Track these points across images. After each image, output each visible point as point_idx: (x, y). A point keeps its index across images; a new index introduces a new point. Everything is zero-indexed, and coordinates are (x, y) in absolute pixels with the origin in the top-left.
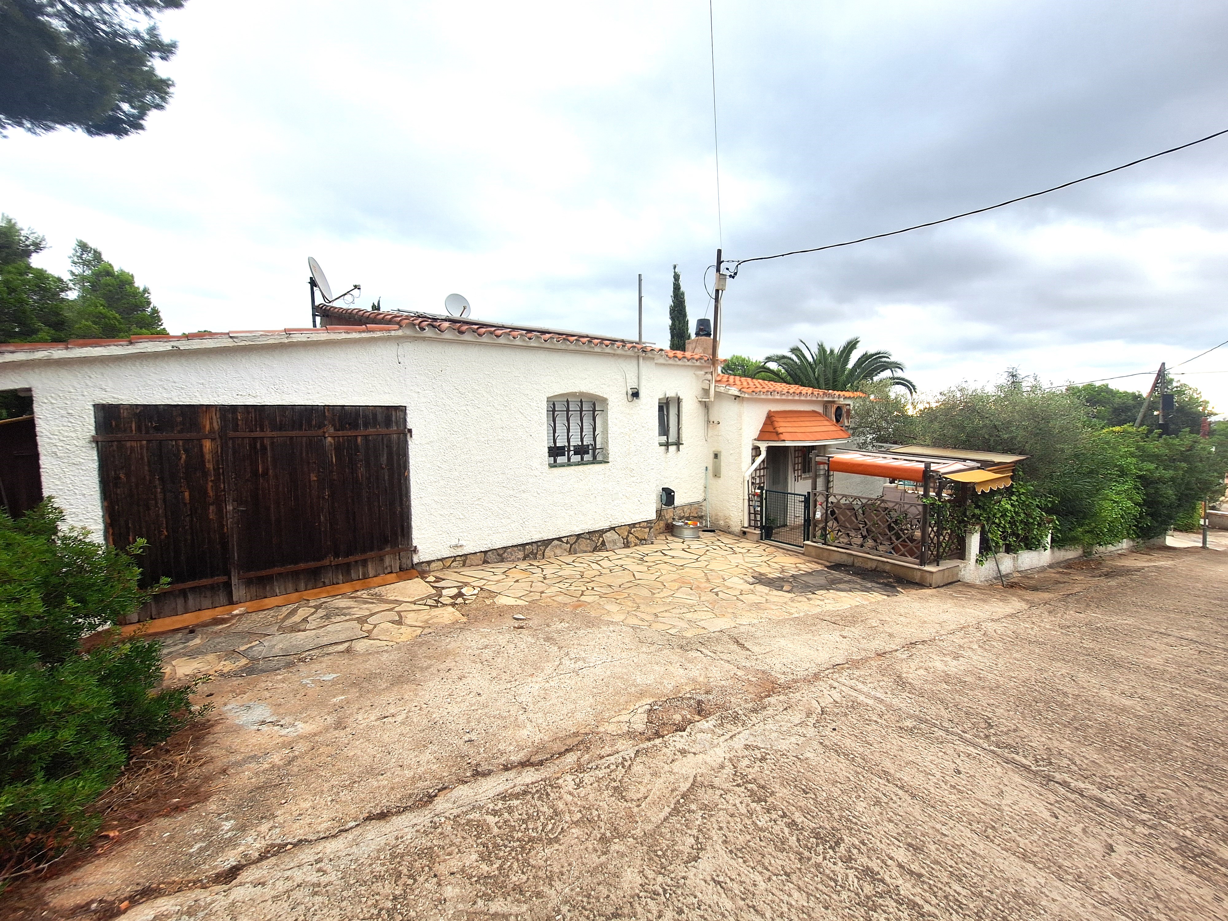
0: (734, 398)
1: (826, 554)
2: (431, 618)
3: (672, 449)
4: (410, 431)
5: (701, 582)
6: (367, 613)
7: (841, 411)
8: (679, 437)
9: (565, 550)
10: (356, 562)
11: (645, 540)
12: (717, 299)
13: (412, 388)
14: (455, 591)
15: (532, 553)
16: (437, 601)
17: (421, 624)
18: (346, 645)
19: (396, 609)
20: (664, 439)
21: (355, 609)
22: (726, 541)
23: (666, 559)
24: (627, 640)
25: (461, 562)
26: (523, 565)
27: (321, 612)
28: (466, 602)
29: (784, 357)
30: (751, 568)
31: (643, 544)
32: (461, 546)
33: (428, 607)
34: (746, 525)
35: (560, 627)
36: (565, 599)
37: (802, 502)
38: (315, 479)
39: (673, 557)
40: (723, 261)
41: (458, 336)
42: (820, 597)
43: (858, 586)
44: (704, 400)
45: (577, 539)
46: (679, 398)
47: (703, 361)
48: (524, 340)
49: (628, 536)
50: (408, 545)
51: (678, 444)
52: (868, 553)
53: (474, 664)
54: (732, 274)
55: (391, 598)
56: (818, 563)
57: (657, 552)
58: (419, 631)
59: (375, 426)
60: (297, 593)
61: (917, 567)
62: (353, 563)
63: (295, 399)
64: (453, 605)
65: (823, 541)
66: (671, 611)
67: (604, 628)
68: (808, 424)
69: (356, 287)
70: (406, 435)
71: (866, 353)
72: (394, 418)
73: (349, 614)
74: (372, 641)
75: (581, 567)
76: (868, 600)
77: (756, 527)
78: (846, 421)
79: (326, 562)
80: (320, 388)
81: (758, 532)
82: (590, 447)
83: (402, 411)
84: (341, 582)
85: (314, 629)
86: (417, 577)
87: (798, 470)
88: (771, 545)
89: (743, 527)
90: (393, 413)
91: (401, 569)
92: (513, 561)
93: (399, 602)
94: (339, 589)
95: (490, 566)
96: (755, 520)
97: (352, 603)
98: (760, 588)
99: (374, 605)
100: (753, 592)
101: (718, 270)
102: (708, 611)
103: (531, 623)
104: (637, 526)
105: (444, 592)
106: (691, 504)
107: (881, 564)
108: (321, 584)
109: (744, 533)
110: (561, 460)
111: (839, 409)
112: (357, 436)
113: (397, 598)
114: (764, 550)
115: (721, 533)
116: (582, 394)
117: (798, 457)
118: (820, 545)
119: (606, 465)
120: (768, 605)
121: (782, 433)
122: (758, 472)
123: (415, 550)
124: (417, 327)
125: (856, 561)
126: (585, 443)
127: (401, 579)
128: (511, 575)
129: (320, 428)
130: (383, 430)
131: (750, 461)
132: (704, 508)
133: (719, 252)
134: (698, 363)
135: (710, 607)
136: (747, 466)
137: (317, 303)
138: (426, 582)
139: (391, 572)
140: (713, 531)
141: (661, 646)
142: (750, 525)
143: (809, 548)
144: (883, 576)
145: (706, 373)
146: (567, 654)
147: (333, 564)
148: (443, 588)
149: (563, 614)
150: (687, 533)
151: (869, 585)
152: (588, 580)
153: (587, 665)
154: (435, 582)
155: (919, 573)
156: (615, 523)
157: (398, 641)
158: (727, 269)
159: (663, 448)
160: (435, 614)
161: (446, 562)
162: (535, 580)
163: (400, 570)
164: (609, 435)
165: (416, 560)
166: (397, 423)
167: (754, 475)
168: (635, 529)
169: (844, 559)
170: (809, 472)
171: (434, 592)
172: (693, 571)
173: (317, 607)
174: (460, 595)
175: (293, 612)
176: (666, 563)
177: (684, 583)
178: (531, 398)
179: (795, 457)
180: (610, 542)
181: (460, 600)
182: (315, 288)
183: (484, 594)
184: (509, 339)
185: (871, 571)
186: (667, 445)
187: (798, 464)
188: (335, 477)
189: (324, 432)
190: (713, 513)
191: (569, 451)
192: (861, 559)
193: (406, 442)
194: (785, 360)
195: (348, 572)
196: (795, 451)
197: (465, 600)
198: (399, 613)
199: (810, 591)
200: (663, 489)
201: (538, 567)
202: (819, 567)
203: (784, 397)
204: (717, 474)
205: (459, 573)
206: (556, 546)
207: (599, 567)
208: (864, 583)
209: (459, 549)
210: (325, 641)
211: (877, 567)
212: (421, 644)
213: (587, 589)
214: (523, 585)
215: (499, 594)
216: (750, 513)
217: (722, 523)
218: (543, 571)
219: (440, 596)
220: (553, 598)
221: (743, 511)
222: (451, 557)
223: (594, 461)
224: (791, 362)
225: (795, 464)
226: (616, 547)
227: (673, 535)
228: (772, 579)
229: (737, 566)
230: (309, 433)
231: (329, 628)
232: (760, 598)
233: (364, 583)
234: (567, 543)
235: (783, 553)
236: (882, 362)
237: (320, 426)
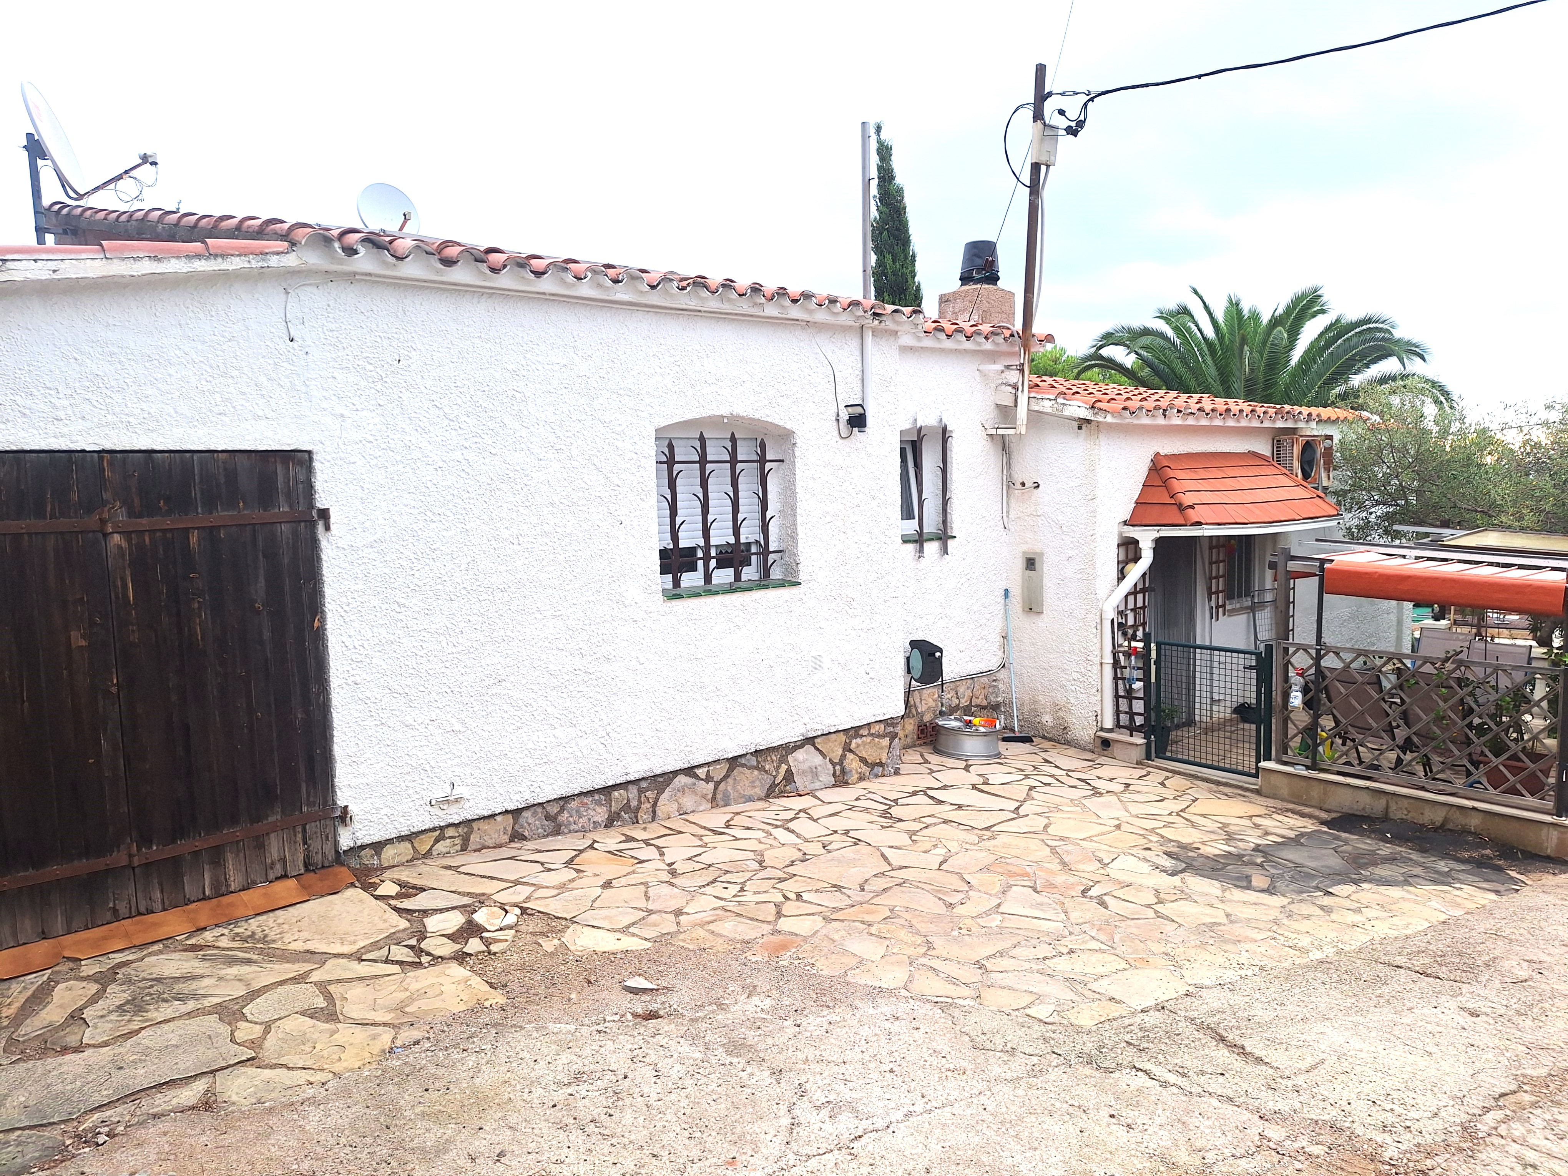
0: (1075, 424)
1: (1316, 792)
2: (411, 999)
3: (932, 548)
4: (324, 514)
5: (1051, 872)
6: (240, 991)
7: (1314, 452)
8: (945, 522)
9: (704, 796)
10: (196, 854)
11: (881, 764)
12: (1035, 188)
13: (324, 405)
14: (456, 920)
15: (627, 807)
16: (418, 951)
17: (387, 1017)
18: (200, 1086)
19: (315, 977)
20: (911, 526)
21: (206, 982)
22: (1066, 763)
23: (945, 811)
24: (941, 1044)
25: (458, 841)
26: (611, 840)
27: (117, 994)
28: (494, 948)
29: (1146, 332)
30: (1153, 831)
31: (877, 776)
32: (457, 800)
33: (396, 968)
34: (1109, 723)
35: (750, 1008)
36: (741, 928)
37: (1251, 668)
38: (83, 643)
39: (960, 807)
40: (1050, 94)
41: (438, 272)
42: (1347, 903)
43: (1418, 871)
44: (1000, 432)
45: (730, 770)
46: (945, 430)
47: (1000, 339)
48: (600, 286)
49: (843, 756)
50: (325, 804)
51: (944, 537)
52: (1423, 788)
53: (562, 1135)
54: (1073, 124)
55: (294, 946)
56: (1303, 815)
57: (915, 793)
58: (386, 1037)
59: (232, 504)
60: (45, 943)
61: (1548, 818)
62: (189, 857)
63: (22, 434)
64: (461, 957)
65: (1308, 762)
66: (1014, 952)
67: (866, 1009)
68: (1245, 483)
69: (145, 159)
70: (312, 525)
71: (1338, 321)
72: (280, 484)
73: (194, 996)
74: (267, 1073)
75: (753, 840)
76: (1459, 905)
77: (1132, 729)
78: (1323, 475)
79: (118, 858)
80: (87, 407)
81: (1139, 739)
82: (754, 549)
83: (301, 463)
84: (158, 906)
85: (105, 1044)
86: (353, 885)
87: (1217, 592)
88: (1179, 773)
89: (1102, 729)
90: (280, 469)
91: (308, 866)
92: (584, 831)
93: (321, 958)
94: (154, 925)
95: (530, 845)
96: (1132, 714)
97: (196, 963)
98: (1196, 883)
99: (254, 968)
100: (1184, 895)
101: (1038, 115)
102: (1104, 952)
103: (673, 1000)
104: (862, 732)
105: (433, 923)
106: (972, 677)
107: (1456, 815)
108: (109, 916)
109: (1106, 743)
110: (691, 580)
111: (1308, 447)
112: (186, 531)
113: (310, 946)
114: (1163, 784)
115: (1047, 744)
116: (735, 419)
117: (1217, 562)
118: (1301, 771)
119: (794, 590)
120: (1238, 930)
121: (1192, 507)
122: (1131, 599)
123: (344, 817)
124: (337, 245)
125: (1393, 807)
126: (743, 540)
127: (311, 893)
128: (590, 870)
129: (89, 510)
130: (256, 514)
131: (1114, 573)
132: (1001, 686)
133: (1041, 70)
134: (988, 346)
135: (1102, 937)
136: (1109, 587)
137: (46, 202)
138: (377, 897)
139: (285, 876)
140: (1027, 740)
141: (1035, 1060)
142: (1118, 725)
143: (1274, 779)
144: (1467, 843)
145: (1008, 367)
146: (802, 1092)
147: (136, 862)
148: (425, 913)
149: (747, 970)
150: (971, 745)
151: (1442, 866)
152: (781, 874)
153: (865, 1124)
154: (398, 896)
155: (1554, 834)
156: (815, 728)
157: (338, 1067)
158: (1062, 112)
159: (911, 547)
160: (417, 986)
161: (422, 842)
162: (652, 880)
163: (307, 870)
164: (799, 519)
165: (345, 840)
166: (288, 495)
167: (1122, 608)
168: (859, 740)
169: (1365, 803)
170: (1240, 596)
171: (403, 924)
172: (1021, 842)
173: (105, 980)
174: (471, 929)
175: (41, 996)
176: (945, 822)
177: (1012, 874)
178: (619, 429)
179: (1211, 563)
180: (804, 772)
181: (474, 945)
182: (40, 162)
183: (532, 925)
184: (563, 282)
185: (1436, 830)
186: (919, 539)
187: (1217, 578)
188: (135, 638)
189: (103, 522)
190: (1026, 698)
191: (707, 558)
192: (1406, 802)
193: (314, 546)
194: (1146, 340)
195: (177, 881)
196: (1211, 548)
197: (487, 943)
198: (323, 987)
199: (1318, 888)
200: (914, 644)
201: (647, 843)
202: (1310, 826)
203: (1191, 421)
204: (1032, 607)
205: (455, 868)
206: (682, 790)
207: (792, 838)
208: (1428, 860)
209: (453, 809)
210: (142, 1077)
211: (1446, 820)
212: (403, 1077)
213: (786, 898)
214: (627, 893)
215: (573, 921)
216: (1117, 697)
217: (1047, 719)
218: (662, 854)
219: (422, 935)
220: (711, 927)
221: (1101, 691)
222: (434, 829)
223: (765, 581)
224: (1162, 342)
225: (1211, 578)
226: (817, 785)
227: (937, 751)
228: (1215, 859)
229: (1118, 827)
230: (64, 524)
231: (147, 1038)
232: (1209, 910)
233: (219, 905)
234: (708, 779)
235: (1210, 791)
236: (1377, 339)
237: (91, 505)
